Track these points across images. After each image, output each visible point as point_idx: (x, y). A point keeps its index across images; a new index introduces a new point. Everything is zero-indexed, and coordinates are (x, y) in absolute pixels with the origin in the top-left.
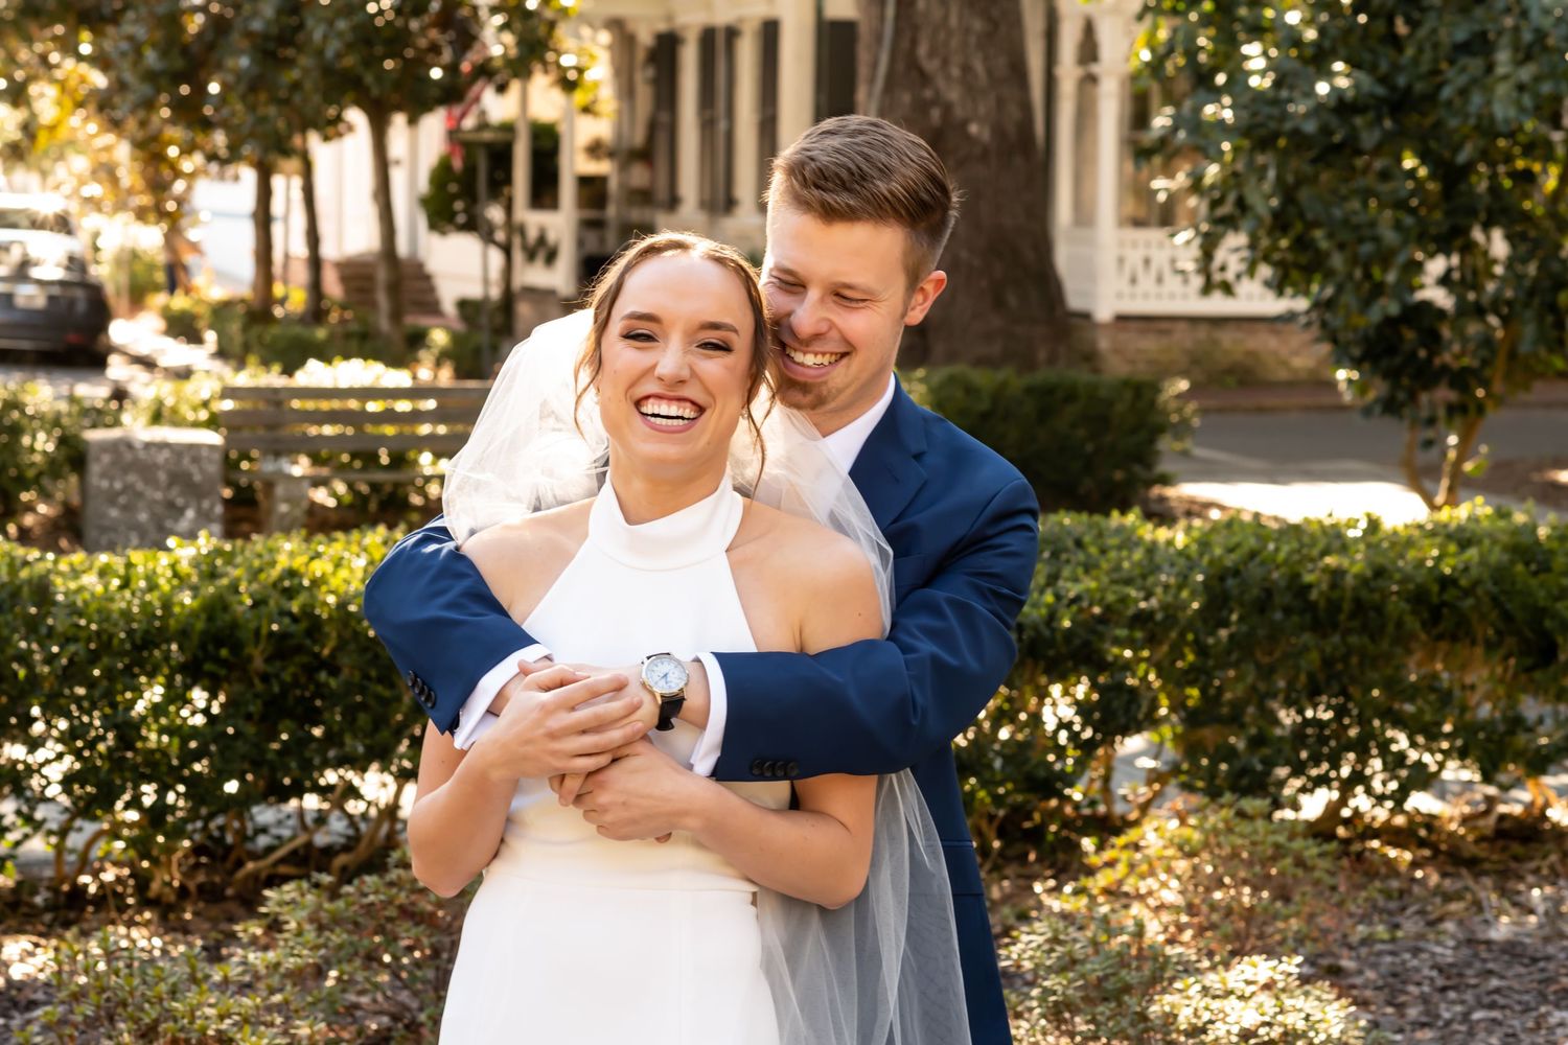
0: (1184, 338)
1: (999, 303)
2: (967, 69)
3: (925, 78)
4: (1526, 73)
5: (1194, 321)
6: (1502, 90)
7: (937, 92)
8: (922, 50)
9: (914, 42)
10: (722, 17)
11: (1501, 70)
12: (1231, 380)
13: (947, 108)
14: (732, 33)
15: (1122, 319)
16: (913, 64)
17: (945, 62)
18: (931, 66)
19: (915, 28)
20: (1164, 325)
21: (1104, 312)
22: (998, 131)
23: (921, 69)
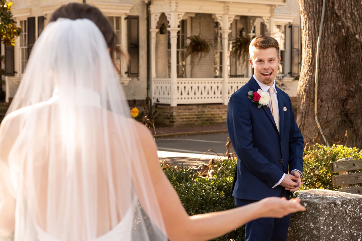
2: (352, 14)
3: (338, 18)
5: (198, 105)
7: (343, 22)
8: (336, 7)
12: (208, 123)
13: (348, 28)
15: (179, 105)
16: (333, 12)
17: (345, 11)
18: (340, 13)
21: (174, 104)
23: (336, 14)
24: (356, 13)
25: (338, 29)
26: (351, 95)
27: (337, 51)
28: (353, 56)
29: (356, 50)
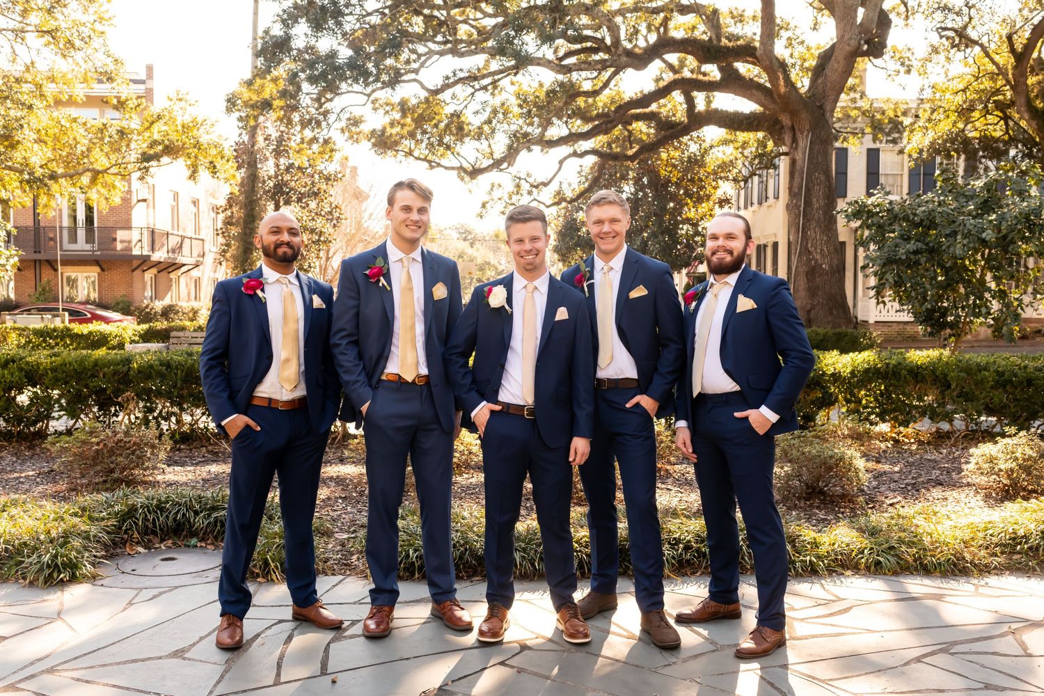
0: (895, 328)
1: (831, 313)
2: (822, 250)
3: (810, 253)
4: (965, 242)
5: (898, 323)
6: (959, 246)
7: (813, 257)
8: (809, 245)
9: (807, 243)
10: (762, 242)
11: (958, 241)
12: (910, 340)
13: (817, 260)
14: (765, 246)
15: (876, 322)
16: (807, 250)
17: (816, 248)
18: (812, 249)
19: (807, 240)
20: (890, 324)
21: (871, 321)
22: (831, 266)
23: (809, 251)
24: (825, 249)
25: (810, 260)
26: (813, 308)
27: (806, 277)
28: (818, 280)
29: (820, 276)
